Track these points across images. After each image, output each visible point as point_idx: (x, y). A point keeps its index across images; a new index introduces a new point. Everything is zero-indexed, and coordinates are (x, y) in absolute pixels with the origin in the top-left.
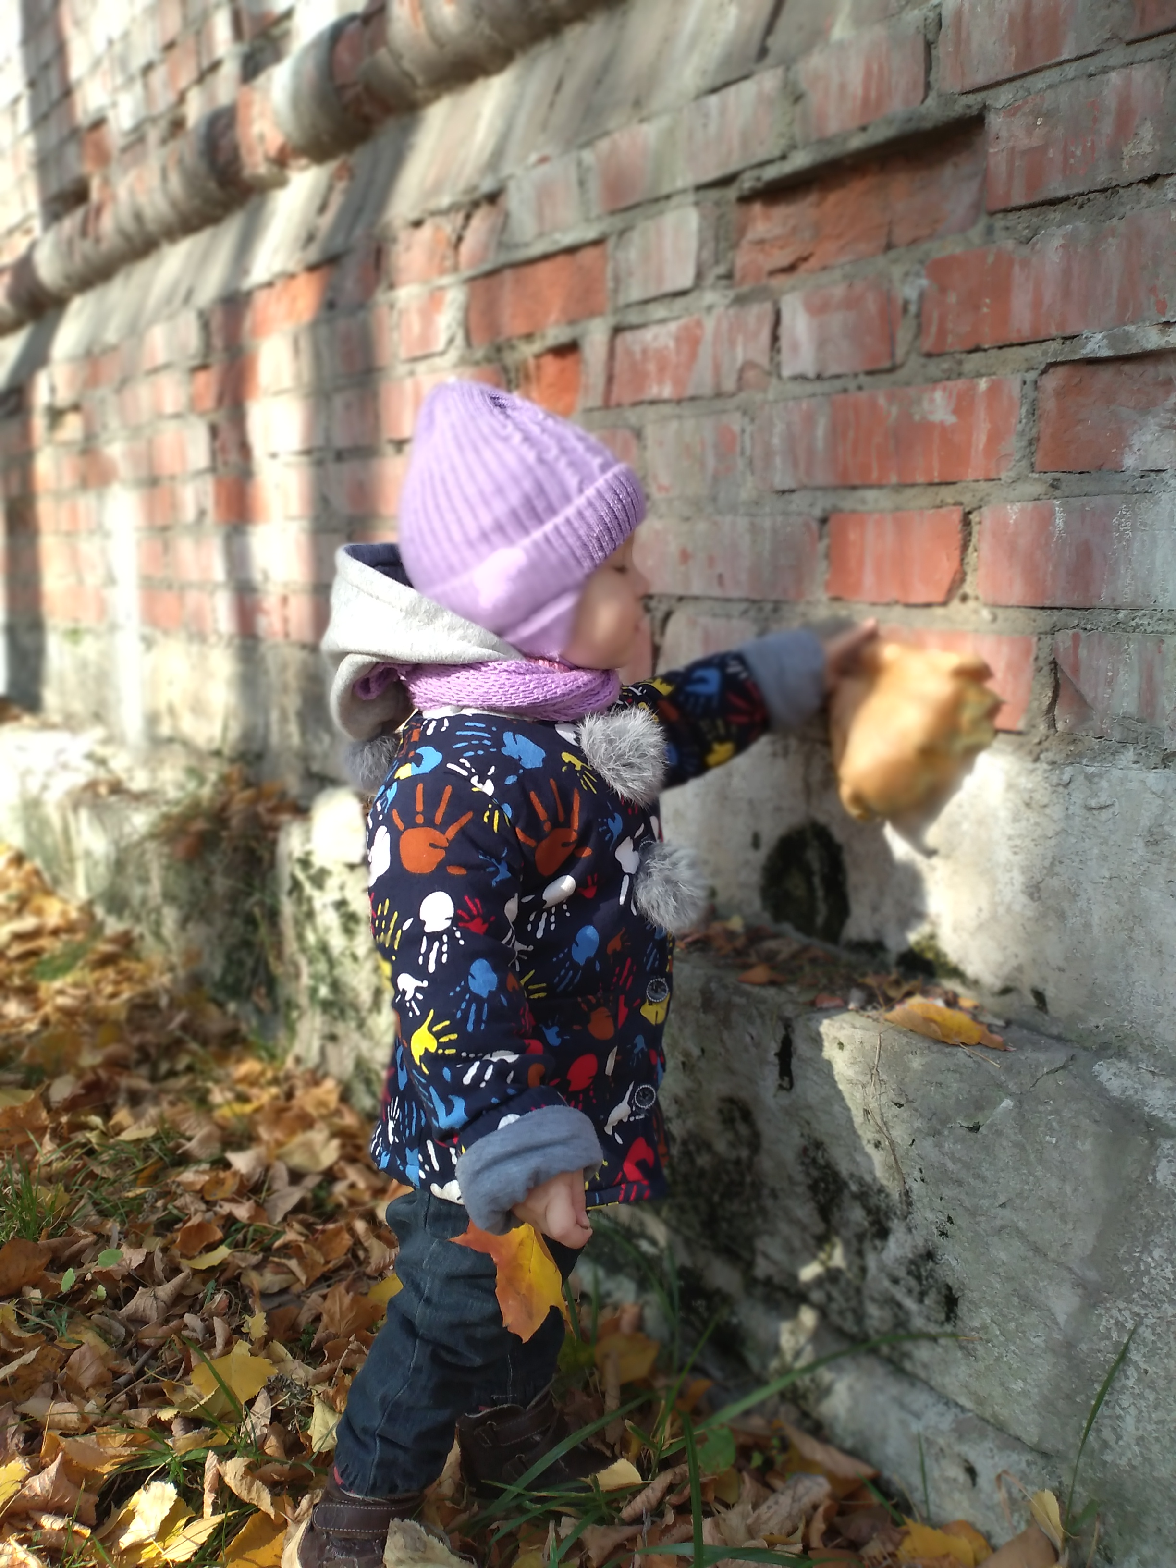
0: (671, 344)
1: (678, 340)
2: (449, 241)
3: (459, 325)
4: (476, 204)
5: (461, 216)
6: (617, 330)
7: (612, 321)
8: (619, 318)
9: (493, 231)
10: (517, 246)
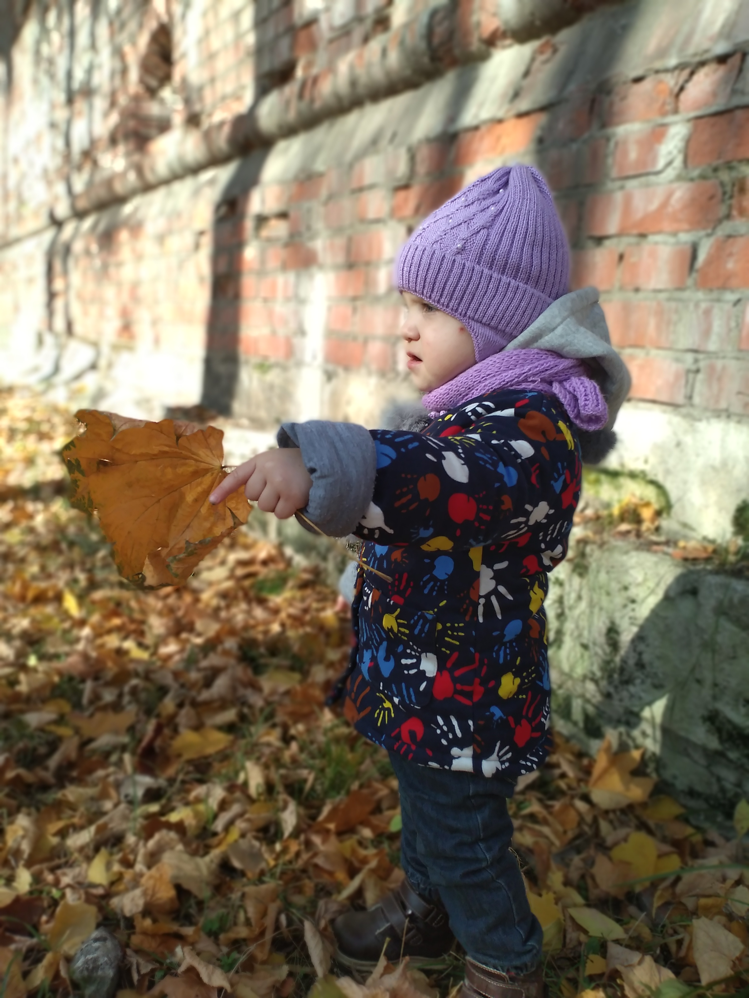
2: (671, 91)
3: (680, 152)
4: (702, 64)
5: (686, 72)
9: (723, 82)
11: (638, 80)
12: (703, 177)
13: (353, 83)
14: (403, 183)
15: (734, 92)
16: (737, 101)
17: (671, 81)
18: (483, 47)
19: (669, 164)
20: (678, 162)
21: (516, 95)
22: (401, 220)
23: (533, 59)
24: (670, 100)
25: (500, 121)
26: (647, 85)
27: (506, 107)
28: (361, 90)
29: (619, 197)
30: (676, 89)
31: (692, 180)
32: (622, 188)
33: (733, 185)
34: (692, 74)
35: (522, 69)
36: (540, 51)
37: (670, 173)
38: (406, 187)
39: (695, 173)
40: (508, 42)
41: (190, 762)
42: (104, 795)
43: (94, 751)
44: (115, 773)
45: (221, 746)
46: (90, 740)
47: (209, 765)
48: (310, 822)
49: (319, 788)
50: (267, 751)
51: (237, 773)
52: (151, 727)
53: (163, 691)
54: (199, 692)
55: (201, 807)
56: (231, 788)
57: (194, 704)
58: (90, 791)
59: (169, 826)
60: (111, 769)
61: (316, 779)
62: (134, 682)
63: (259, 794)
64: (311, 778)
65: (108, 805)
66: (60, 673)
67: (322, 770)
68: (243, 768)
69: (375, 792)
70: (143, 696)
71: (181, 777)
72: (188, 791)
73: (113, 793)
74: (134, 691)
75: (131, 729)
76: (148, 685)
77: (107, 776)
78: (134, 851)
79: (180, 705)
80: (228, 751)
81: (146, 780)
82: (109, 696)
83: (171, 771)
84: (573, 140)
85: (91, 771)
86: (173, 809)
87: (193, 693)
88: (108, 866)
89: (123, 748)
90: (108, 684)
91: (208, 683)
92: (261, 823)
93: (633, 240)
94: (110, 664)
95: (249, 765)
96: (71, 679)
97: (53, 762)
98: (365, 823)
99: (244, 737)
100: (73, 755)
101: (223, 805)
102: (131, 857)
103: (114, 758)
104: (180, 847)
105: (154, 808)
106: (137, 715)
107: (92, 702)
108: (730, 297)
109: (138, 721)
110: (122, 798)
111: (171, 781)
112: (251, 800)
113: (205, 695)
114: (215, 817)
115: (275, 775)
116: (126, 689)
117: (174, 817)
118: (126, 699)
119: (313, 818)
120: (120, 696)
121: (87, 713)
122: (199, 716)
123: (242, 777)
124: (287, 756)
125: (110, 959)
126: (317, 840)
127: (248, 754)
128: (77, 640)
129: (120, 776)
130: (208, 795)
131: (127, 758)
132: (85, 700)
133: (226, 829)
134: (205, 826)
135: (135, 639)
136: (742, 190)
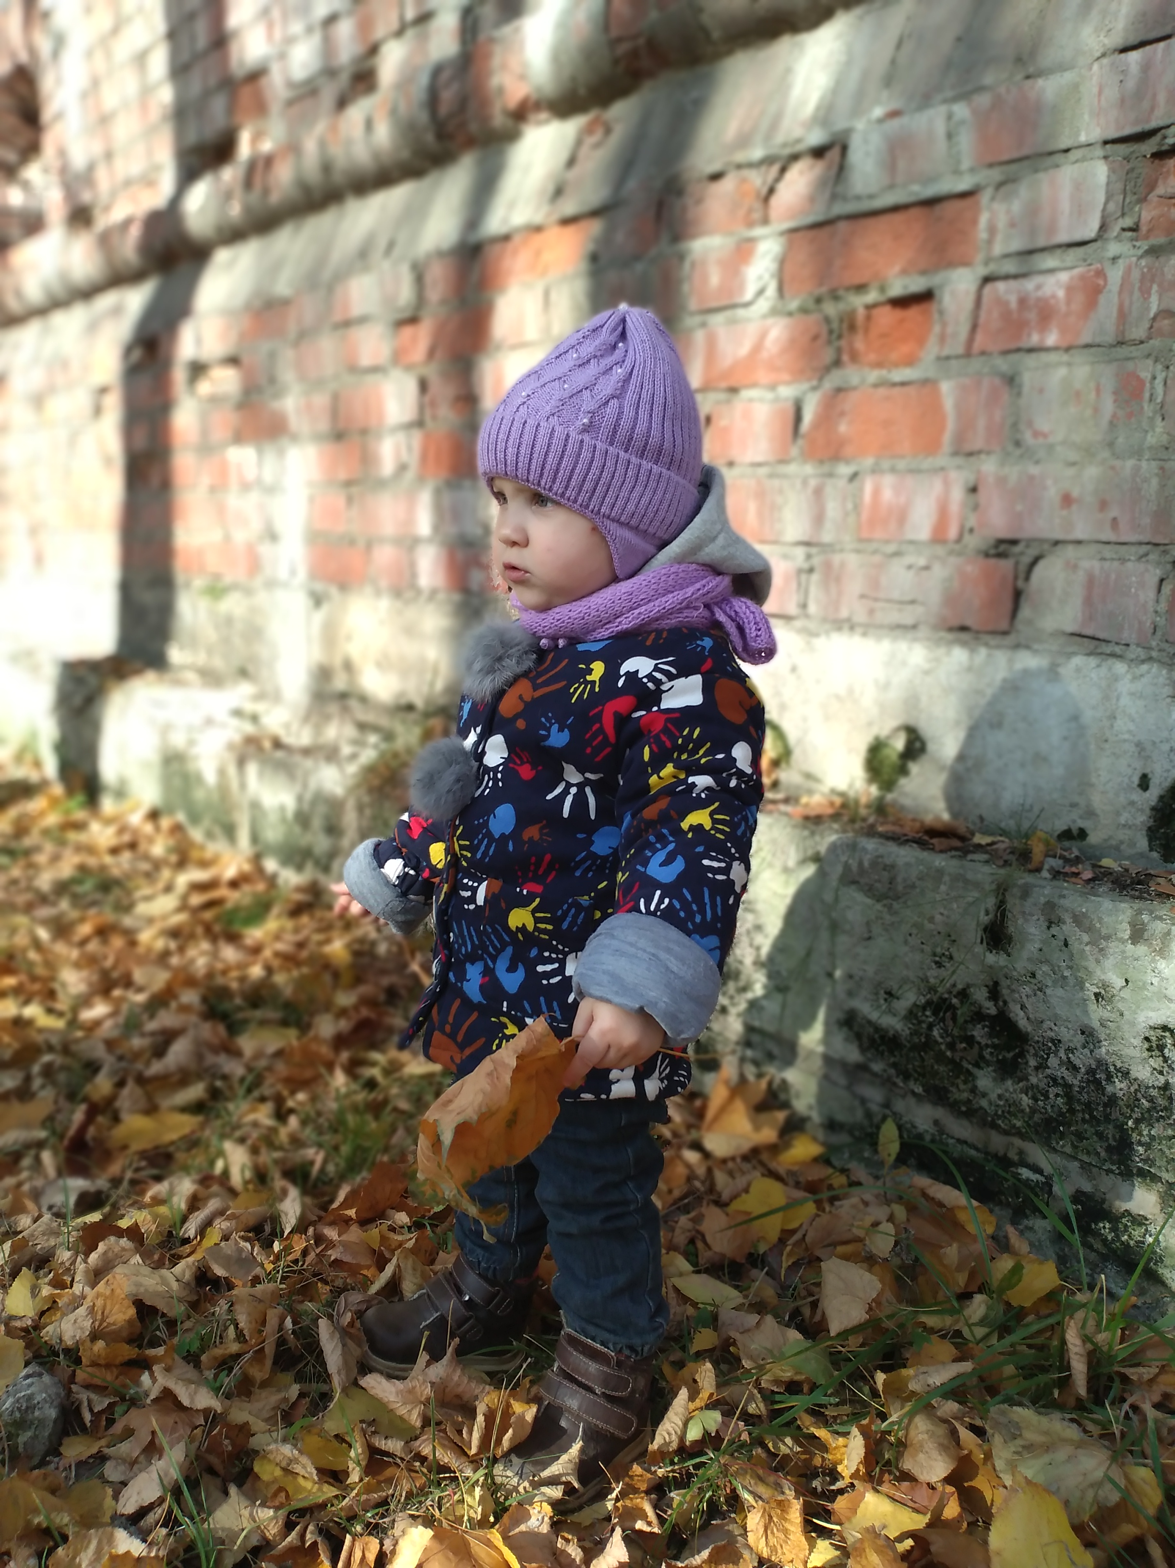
0: (1061, 294)
1: (1070, 289)
2: (758, 194)
3: (772, 276)
4: (795, 157)
5: (775, 169)
6: (987, 280)
7: (982, 271)
8: (992, 268)
9: (821, 184)
10: (858, 198)
11: (716, 177)
12: (804, 310)
13: (327, 167)
14: (407, 314)
15: (834, 197)
16: (839, 209)
17: (757, 180)
18: (510, 123)
19: (761, 292)
20: (771, 290)
21: (558, 192)
22: (409, 368)
23: (579, 143)
24: (758, 205)
25: (538, 229)
26: (727, 185)
27: (545, 208)
28: (338, 178)
29: (699, 336)
30: (764, 191)
31: (790, 314)
32: (704, 325)
33: (841, 320)
34: (783, 170)
35: (564, 156)
36: (589, 130)
37: (763, 305)
38: (413, 320)
39: (794, 305)
40: (544, 115)
41: (143, 1154)
42: (17, 1208)
44: (30, 1178)
45: (186, 1130)
47: (170, 1156)
48: (323, 1214)
49: (331, 1168)
50: (255, 1135)
51: (212, 1163)
52: (79, 1115)
53: (92, 1067)
54: (148, 1064)
55: (163, 1210)
56: (206, 1180)
57: (141, 1080)
59: (120, 1233)
60: (25, 1175)
61: (325, 1161)
62: (47, 1058)
63: (246, 1183)
64: (319, 1159)
65: (24, 1221)
67: (336, 1148)
68: (221, 1153)
70: (62, 1077)
71: (129, 1175)
72: (142, 1193)
73: (30, 1205)
74: (48, 1072)
75: (49, 1121)
76: (68, 1061)
77: (19, 1185)
78: (70, 1270)
79: (121, 1084)
80: (198, 1134)
81: (78, 1184)
82: (8, 1082)
83: (115, 1168)
84: (637, 257)
86: (122, 1217)
87: (139, 1066)
88: (34, 1291)
89: (40, 1145)
90: (6, 1067)
91: (160, 1050)
92: (252, 1222)
93: (722, 396)
94: (6, 1039)
95: (229, 1148)
98: (399, 1207)
99: (218, 1116)
101: (195, 1203)
102: (67, 1279)
103: (26, 1162)
104: (137, 1259)
105: (94, 1217)
106: (56, 1102)
108: (845, 469)
109: (58, 1111)
110: (44, 1209)
111: (116, 1182)
112: (234, 1193)
113: (156, 1068)
114: (184, 1219)
115: (268, 1159)
116: (36, 1069)
117: (124, 1224)
118: (37, 1083)
119: (325, 1207)
120: (28, 1079)
122: (149, 1097)
123: (219, 1165)
124: (283, 1134)
125: (49, 1396)
126: (331, 1233)
127: (225, 1136)
129: (39, 1183)
130: (171, 1192)
131: (47, 1157)
133: (202, 1231)
134: (170, 1233)
135: (42, 1003)
136: (852, 327)
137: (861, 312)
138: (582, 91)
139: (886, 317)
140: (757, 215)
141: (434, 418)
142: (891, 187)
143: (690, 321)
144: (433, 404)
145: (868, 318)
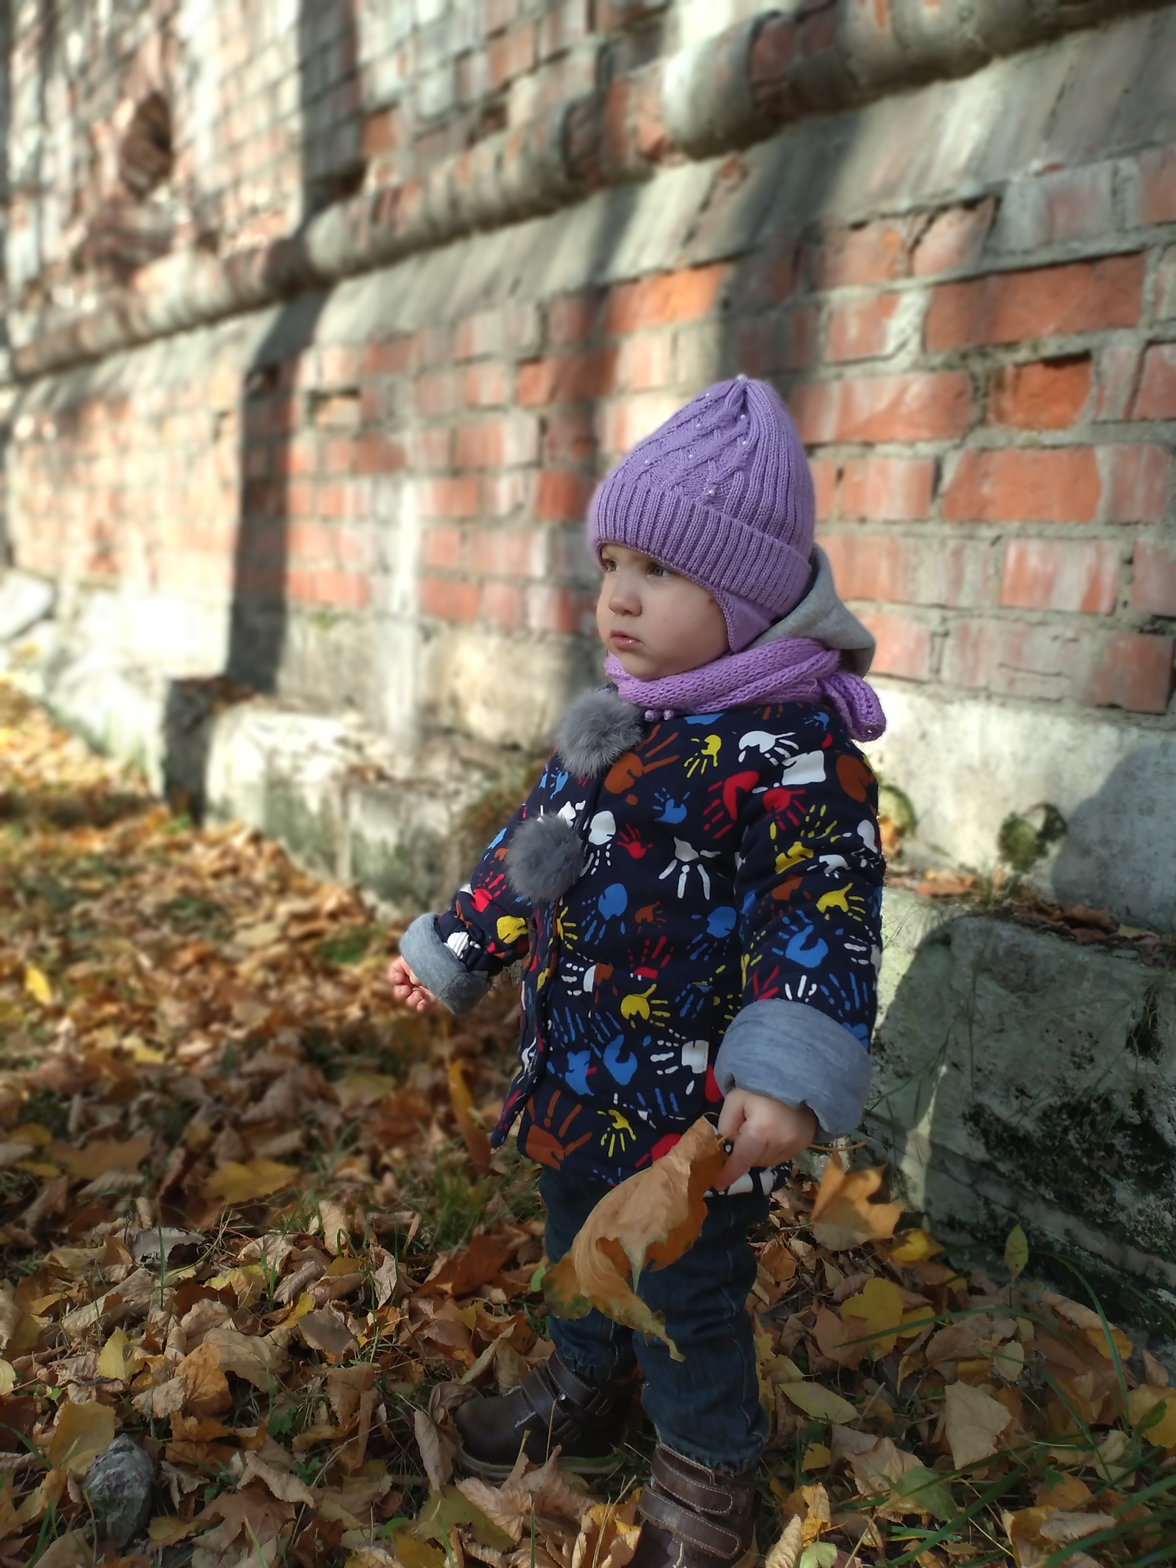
2: (903, 245)
3: (916, 330)
4: (944, 209)
5: (922, 220)
6: (1151, 343)
7: (1146, 334)
8: (1157, 331)
9: (970, 238)
10: (1012, 253)
11: (859, 226)
12: (948, 366)
13: (454, 203)
14: (530, 354)
15: (986, 251)
16: (989, 264)
17: (902, 230)
18: (643, 163)
19: (902, 346)
20: (914, 344)
21: (691, 236)
22: (529, 408)
23: (714, 186)
24: (902, 256)
25: (668, 273)
26: (870, 234)
27: (677, 252)
28: (466, 213)
29: (835, 389)
30: (910, 242)
31: (933, 369)
32: (839, 377)
33: (988, 378)
34: (931, 221)
35: (698, 198)
36: (724, 173)
37: (904, 359)
38: (535, 360)
39: (938, 360)
40: (678, 157)
41: (236, 1206)
42: (111, 1258)
43: (91, 1197)
44: (126, 1226)
45: (282, 1183)
46: (84, 1183)
47: (263, 1211)
48: (417, 1284)
49: (426, 1235)
50: (349, 1188)
51: (307, 1221)
52: (176, 1160)
53: (190, 1108)
54: (244, 1107)
55: (257, 1269)
56: (299, 1241)
57: (238, 1125)
58: (91, 1253)
59: (214, 1295)
60: (120, 1221)
61: (421, 1226)
62: (145, 1096)
63: (341, 1247)
64: (415, 1223)
65: (118, 1272)
66: (32, 1087)
67: (431, 1212)
68: (317, 1212)
69: (510, 1238)
70: (159, 1116)
71: (223, 1229)
72: (237, 1248)
73: (124, 1254)
74: (146, 1109)
75: (144, 1164)
76: (167, 1100)
77: (115, 1231)
78: (163, 1332)
79: (217, 1128)
80: (294, 1189)
81: (173, 1235)
82: (107, 1118)
83: (209, 1221)
84: (771, 306)
85: (88, 1227)
86: (215, 1274)
87: (236, 1109)
88: (127, 1353)
89: (136, 1191)
90: (104, 1101)
91: (257, 1094)
92: (346, 1288)
93: (855, 450)
94: (106, 1072)
95: (324, 1205)
96: (49, 1094)
97: (31, 1215)
98: (495, 1283)
99: (314, 1169)
100: (61, 1204)
101: (289, 1265)
102: (159, 1340)
103: (121, 1207)
104: (230, 1323)
105: (188, 1273)
106: (153, 1144)
107: (81, 1128)
108: (987, 532)
109: (155, 1153)
110: (138, 1260)
111: (211, 1235)
112: (329, 1257)
113: (253, 1112)
114: (278, 1281)
115: (363, 1220)
116: (134, 1106)
117: (218, 1283)
118: (135, 1121)
119: (420, 1278)
120: (125, 1116)
121: (77, 1144)
122: (245, 1141)
123: (314, 1223)
124: (379, 1193)
125: (139, 1474)
126: (426, 1307)
127: (320, 1193)
128: (54, 1038)
129: (134, 1231)
130: (265, 1251)
131: (142, 1204)
132: (72, 1126)
133: (295, 1297)
134: (263, 1296)
135: (141, 1035)
136: (1000, 385)
137: (1010, 370)
138: (719, 134)
139: (1038, 376)
140: (900, 267)
141: (553, 459)
142: (1048, 242)
143: (826, 373)
144: (552, 445)
145: (1018, 377)
